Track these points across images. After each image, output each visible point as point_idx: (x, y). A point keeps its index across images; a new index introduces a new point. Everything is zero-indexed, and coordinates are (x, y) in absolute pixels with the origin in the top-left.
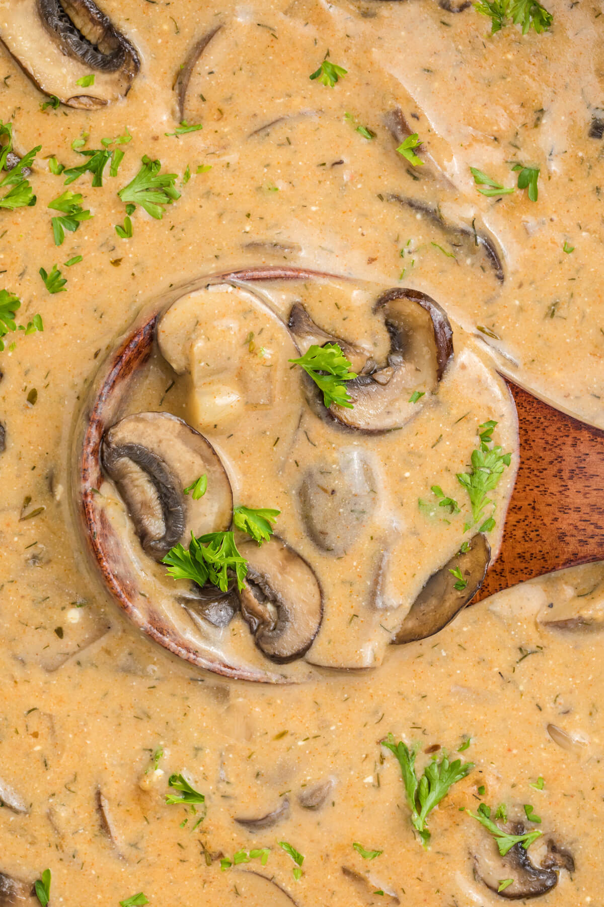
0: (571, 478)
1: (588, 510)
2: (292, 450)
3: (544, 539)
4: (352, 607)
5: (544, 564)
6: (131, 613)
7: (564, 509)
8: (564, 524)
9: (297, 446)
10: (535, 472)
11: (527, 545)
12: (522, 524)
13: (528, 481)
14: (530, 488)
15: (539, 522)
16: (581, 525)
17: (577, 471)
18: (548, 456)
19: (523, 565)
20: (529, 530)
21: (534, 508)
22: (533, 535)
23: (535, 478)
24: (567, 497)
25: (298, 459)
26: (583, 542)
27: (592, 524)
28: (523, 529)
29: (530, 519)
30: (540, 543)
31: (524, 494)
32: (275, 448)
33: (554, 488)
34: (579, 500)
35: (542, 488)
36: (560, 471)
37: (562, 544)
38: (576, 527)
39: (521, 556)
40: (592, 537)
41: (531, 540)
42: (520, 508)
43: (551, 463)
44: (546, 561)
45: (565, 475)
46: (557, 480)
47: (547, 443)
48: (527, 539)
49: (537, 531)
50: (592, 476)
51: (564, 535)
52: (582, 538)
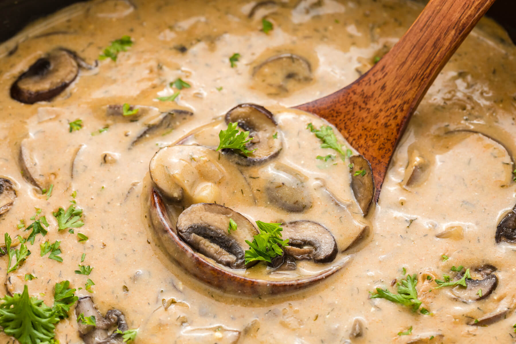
0: (366, 104)
1: (384, 106)
2: (251, 188)
3: (381, 133)
4: (336, 217)
5: (391, 142)
6: (257, 283)
7: (376, 116)
8: (382, 120)
9: (252, 184)
10: (352, 118)
11: (378, 143)
12: (368, 139)
13: (353, 124)
14: (356, 124)
15: (373, 131)
16: (388, 113)
17: (366, 100)
18: (350, 107)
19: (384, 150)
20: (372, 138)
21: (365, 129)
22: (375, 137)
23: (354, 120)
24: (372, 111)
25: (257, 188)
26: (396, 117)
27: (391, 108)
28: (370, 140)
29: (368, 134)
30: (381, 137)
31: (357, 129)
32: (244, 195)
33: (364, 114)
34: (377, 107)
35: (361, 120)
36: (360, 107)
37: (389, 127)
38: (387, 116)
39: (380, 149)
40: (396, 112)
41: (377, 140)
42: (361, 135)
43: (354, 108)
44: (390, 140)
45: (363, 106)
46: (362, 111)
47: (345, 104)
48: (375, 141)
49: (375, 135)
50: (373, 94)
51: (386, 124)
52: (394, 116)
